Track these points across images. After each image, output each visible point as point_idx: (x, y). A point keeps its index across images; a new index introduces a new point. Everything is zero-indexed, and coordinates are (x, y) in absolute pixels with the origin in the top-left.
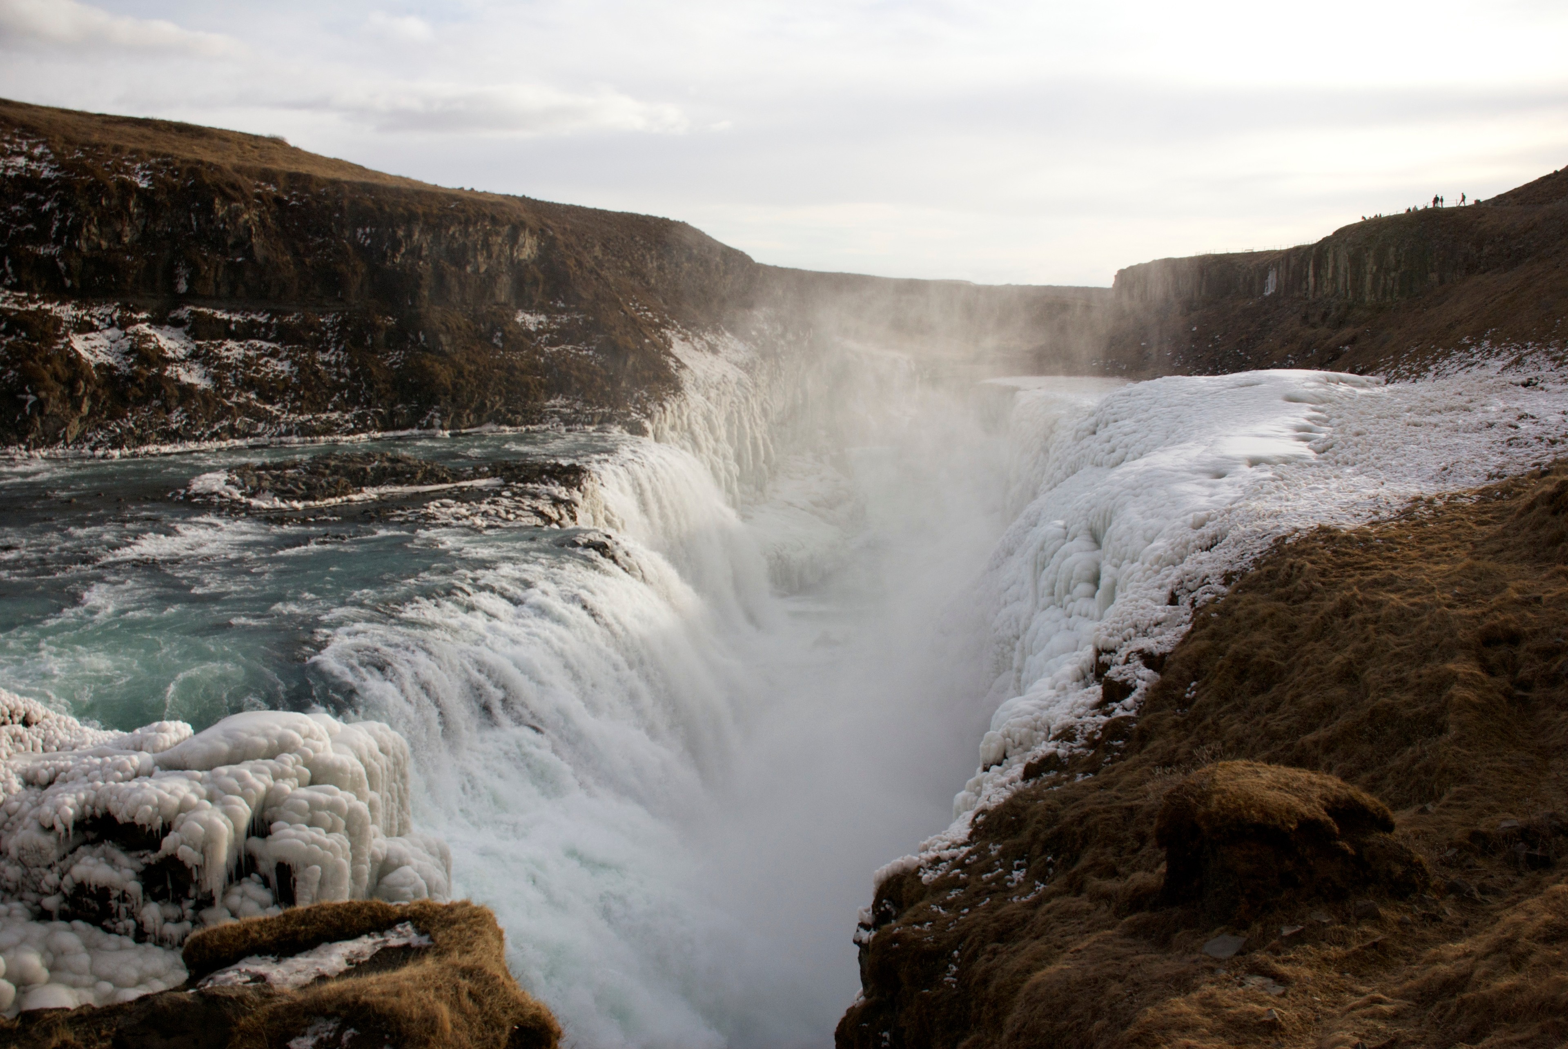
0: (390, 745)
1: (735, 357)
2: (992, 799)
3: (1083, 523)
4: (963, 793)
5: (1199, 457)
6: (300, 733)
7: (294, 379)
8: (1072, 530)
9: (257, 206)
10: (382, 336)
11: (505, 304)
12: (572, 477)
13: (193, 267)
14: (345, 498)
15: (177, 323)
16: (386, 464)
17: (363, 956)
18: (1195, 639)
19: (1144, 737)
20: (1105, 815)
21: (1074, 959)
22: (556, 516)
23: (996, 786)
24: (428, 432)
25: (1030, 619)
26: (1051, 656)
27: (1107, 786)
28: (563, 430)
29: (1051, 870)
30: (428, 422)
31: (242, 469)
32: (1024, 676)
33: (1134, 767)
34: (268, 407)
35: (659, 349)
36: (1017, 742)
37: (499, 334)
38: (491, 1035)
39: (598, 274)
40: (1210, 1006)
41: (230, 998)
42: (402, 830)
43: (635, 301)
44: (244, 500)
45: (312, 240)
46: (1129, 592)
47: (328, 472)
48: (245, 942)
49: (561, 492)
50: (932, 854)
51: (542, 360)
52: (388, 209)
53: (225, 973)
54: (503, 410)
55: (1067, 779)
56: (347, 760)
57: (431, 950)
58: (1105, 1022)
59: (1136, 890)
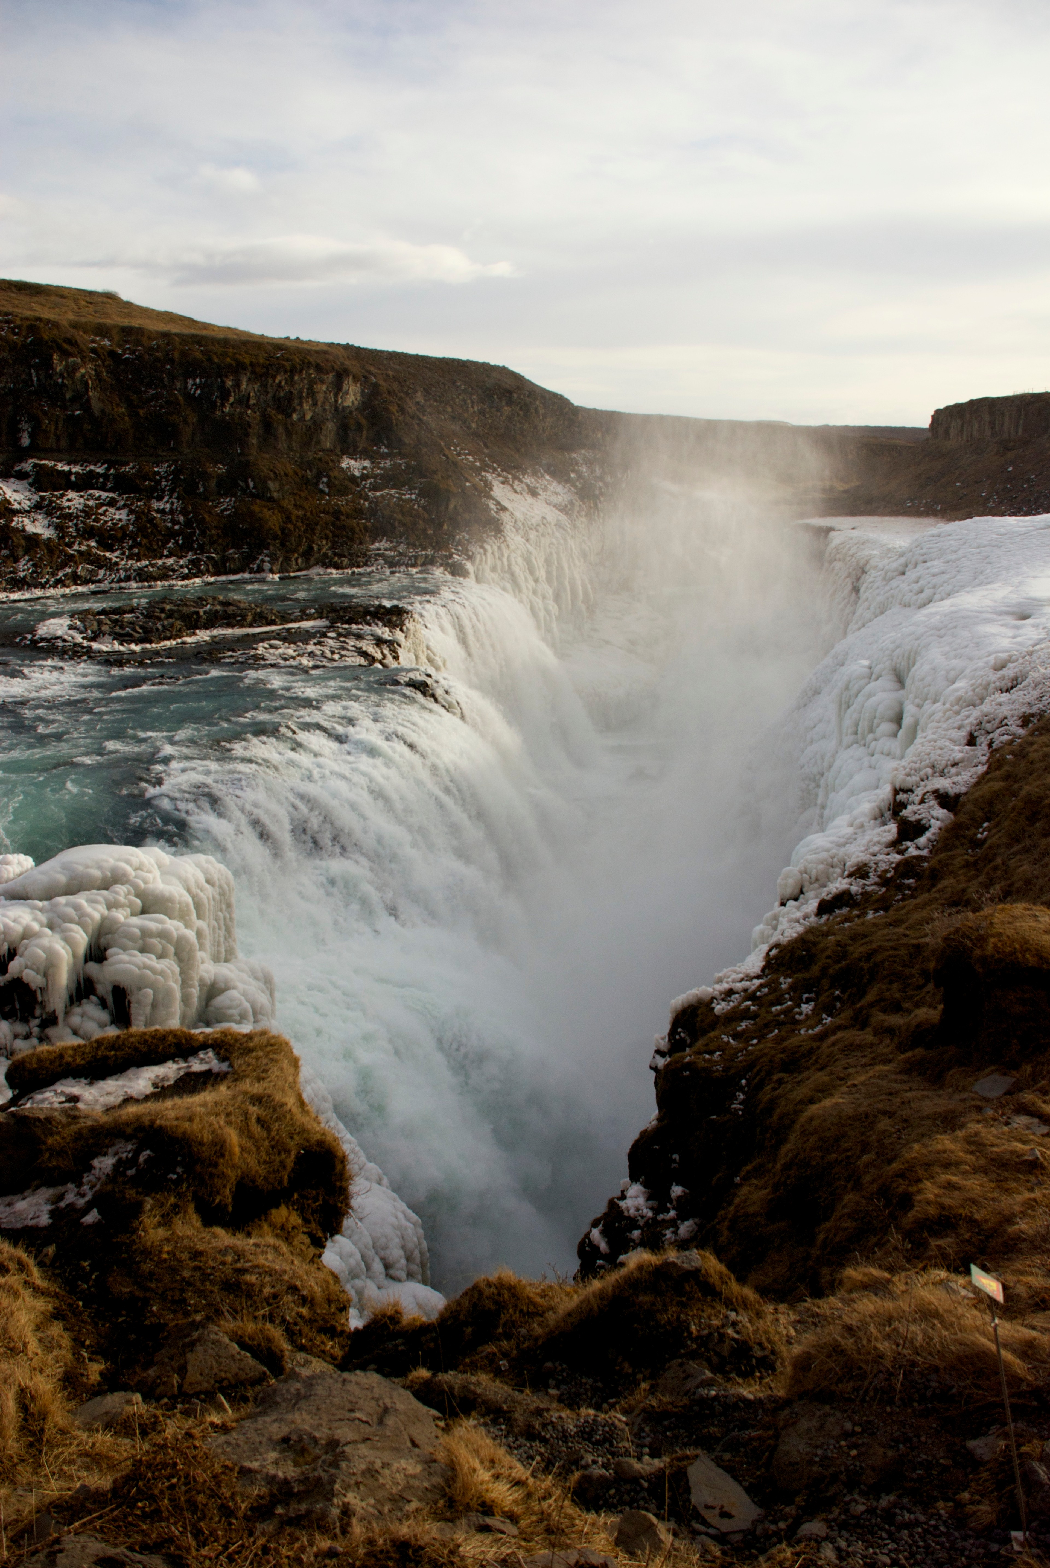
0: (216, 877)
1: (555, 499)
2: (786, 934)
3: (888, 664)
4: (760, 927)
5: (1004, 598)
6: (131, 865)
7: (131, 527)
8: (877, 670)
9: (92, 360)
10: (213, 483)
11: (331, 451)
12: (395, 618)
13: (35, 421)
14: (179, 641)
15: (21, 476)
16: (218, 607)
17: (168, 1080)
18: (988, 781)
19: (935, 876)
20: (891, 952)
21: (850, 1093)
22: (379, 656)
23: (790, 921)
24: (258, 576)
25: (834, 756)
26: (852, 794)
27: (896, 923)
28: (388, 571)
29: (838, 1004)
30: (258, 566)
31: (83, 615)
32: (826, 812)
33: (923, 906)
34: (108, 554)
35: (481, 492)
36: (813, 878)
37: (325, 480)
38: (278, 1159)
39: (420, 419)
40: (975, 1144)
41: (39, 1119)
42: (228, 956)
43: (456, 446)
44: (85, 643)
45: (145, 392)
46: (929, 732)
47: (163, 615)
48: (60, 1065)
49: (384, 632)
50: (725, 986)
51: (367, 504)
52: (216, 360)
53: (43, 1093)
54: (330, 553)
55: (858, 916)
56: (175, 890)
57: (229, 1076)
58: (872, 1156)
59: (918, 1026)
